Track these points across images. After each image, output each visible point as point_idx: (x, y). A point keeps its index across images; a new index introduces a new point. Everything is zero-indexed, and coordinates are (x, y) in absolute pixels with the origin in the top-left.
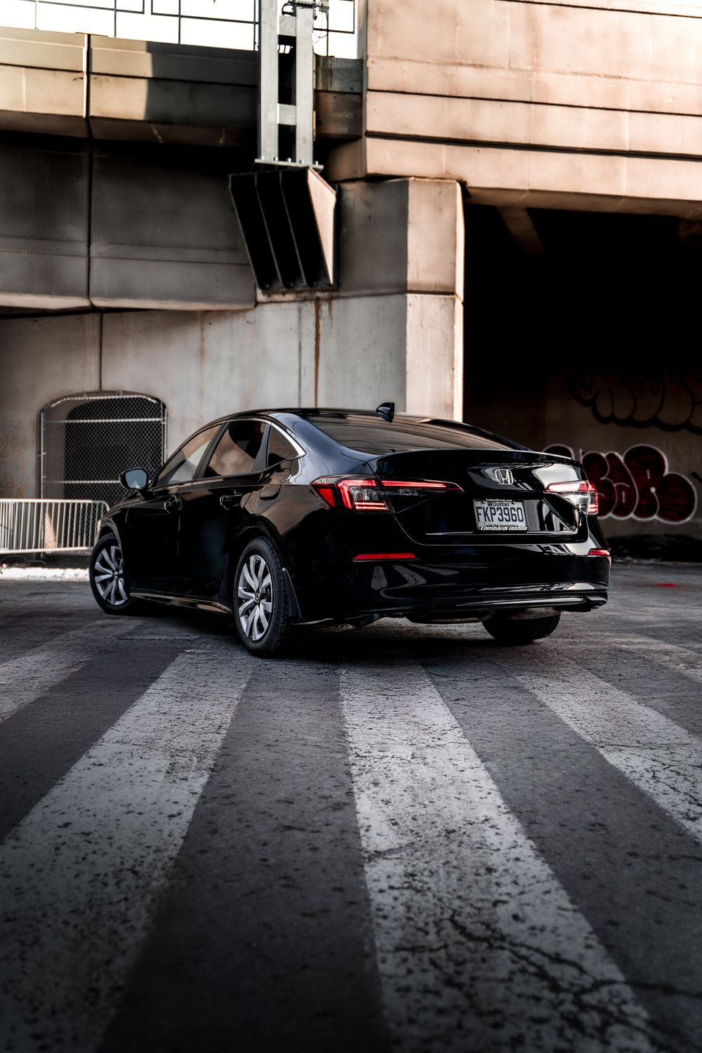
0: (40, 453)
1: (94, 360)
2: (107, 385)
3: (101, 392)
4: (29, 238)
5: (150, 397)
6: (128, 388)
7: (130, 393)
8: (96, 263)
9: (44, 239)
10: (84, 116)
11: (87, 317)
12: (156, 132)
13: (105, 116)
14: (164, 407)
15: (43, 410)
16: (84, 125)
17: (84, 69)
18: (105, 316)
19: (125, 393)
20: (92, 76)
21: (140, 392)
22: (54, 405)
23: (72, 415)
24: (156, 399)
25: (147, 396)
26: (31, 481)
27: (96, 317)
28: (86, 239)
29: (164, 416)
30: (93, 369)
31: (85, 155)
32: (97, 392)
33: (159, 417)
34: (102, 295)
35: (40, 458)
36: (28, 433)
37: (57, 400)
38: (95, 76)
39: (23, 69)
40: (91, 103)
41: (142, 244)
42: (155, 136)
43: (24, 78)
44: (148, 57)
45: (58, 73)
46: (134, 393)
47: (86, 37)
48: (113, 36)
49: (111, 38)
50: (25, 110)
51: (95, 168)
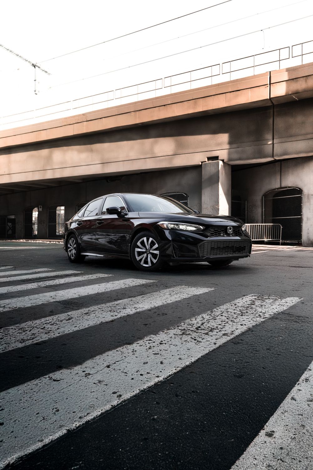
0: (263, 209)
1: (279, 177)
2: (283, 185)
3: (281, 188)
4: (254, 141)
5: (297, 188)
6: (290, 186)
7: (290, 187)
8: (275, 145)
9: (259, 141)
10: (269, 98)
11: (276, 163)
12: (294, 97)
13: (275, 96)
14: (302, 191)
15: (263, 195)
16: (270, 102)
17: (269, 83)
18: (282, 162)
19: (289, 187)
20: (271, 85)
21: (293, 186)
22: (267, 193)
23: (274, 196)
24: (299, 188)
25: (296, 187)
26: (260, 218)
27: (279, 163)
28: (272, 138)
29: (302, 194)
30: (279, 180)
31: (272, 111)
32: (280, 188)
33: (300, 194)
34: (277, 156)
35: (263, 211)
36: (259, 203)
37: (268, 192)
38: (272, 84)
39: (249, 89)
40: (271, 94)
41: (291, 136)
42: (295, 98)
43: (250, 91)
44: (286, 73)
45: (260, 87)
46: (292, 187)
47: (269, 72)
48: (278, 69)
49: (278, 70)
50: (250, 102)
51: (275, 114)
